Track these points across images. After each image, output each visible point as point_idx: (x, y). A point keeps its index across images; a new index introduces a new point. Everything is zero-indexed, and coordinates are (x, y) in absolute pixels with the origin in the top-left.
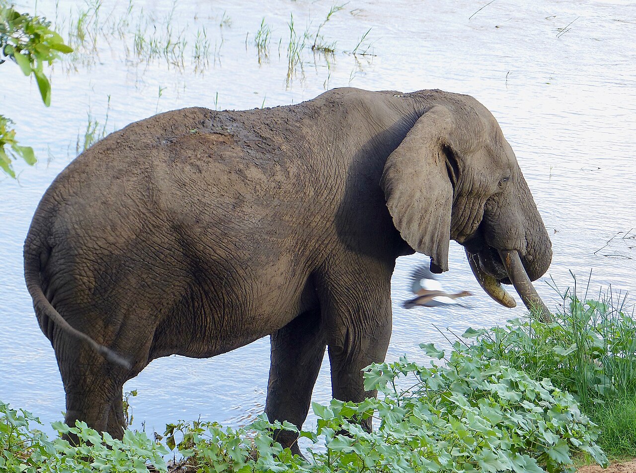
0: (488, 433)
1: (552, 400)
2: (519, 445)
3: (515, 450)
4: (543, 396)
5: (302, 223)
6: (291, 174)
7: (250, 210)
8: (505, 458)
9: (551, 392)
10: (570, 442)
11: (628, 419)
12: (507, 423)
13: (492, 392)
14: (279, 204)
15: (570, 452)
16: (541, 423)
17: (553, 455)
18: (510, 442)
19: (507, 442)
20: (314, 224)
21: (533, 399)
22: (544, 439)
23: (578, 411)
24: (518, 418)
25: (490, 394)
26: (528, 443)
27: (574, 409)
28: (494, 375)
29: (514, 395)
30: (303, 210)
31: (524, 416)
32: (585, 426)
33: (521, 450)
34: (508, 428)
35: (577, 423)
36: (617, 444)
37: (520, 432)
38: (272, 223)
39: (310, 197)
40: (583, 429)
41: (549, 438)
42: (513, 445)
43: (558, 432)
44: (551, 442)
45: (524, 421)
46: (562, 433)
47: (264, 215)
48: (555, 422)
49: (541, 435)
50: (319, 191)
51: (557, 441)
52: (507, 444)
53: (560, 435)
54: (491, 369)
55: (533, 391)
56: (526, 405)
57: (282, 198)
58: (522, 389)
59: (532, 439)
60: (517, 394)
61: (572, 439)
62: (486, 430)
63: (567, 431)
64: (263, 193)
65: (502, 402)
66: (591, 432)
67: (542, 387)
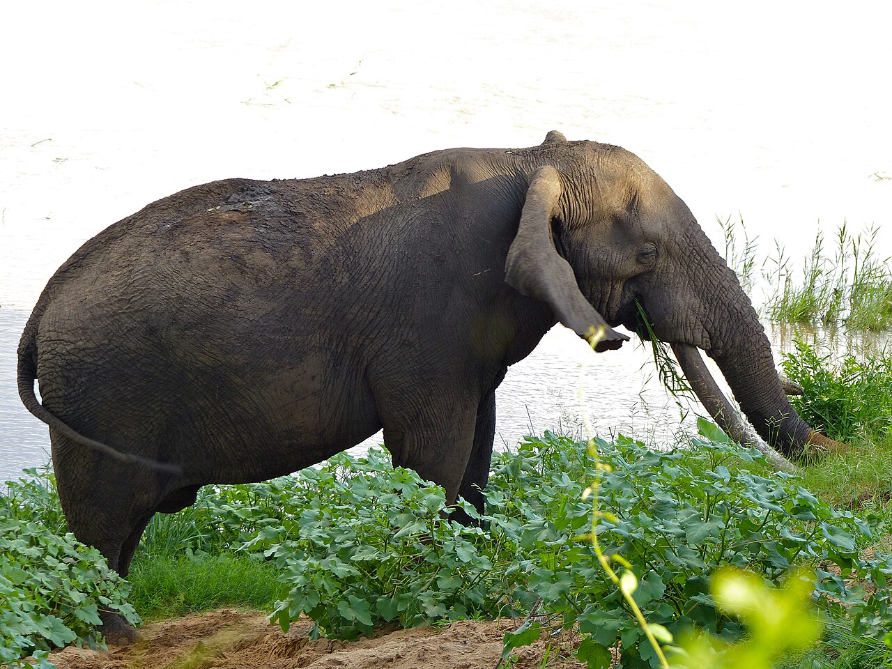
0: (12, 595)
1: (77, 555)
2: (42, 605)
3: (38, 613)
4: (67, 551)
5: (332, 316)
6: (315, 258)
7: (247, 305)
8: (30, 621)
9: (76, 547)
10: (99, 602)
11: (159, 576)
12: (28, 582)
13: (12, 549)
14: (293, 296)
15: (98, 611)
16: (66, 580)
17: (80, 615)
18: (34, 604)
19: (30, 603)
20: (350, 317)
21: (55, 554)
22: (70, 598)
23: (105, 567)
24: (40, 576)
25: (9, 552)
26: (52, 604)
27: (101, 563)
28: (13, 531)
29: (35, 551)
30: (332, 300)
31: (47, 574)
32: (114, 583)
33: (46, 612)
34: (29, 588)
35: (105, 581)
36: (147, 603)
37: (44, 592)
38: (282, 319)
39: (343, 284)
40: (113, 586)
41: (76, 596)
42: (37, 607)
43: (84, 591)
44: (78, 601)
45: (49, 580)
46: (90, 591)
47: (269, 309)
48: (81, 579)
49: (66, 595)
50: (356, 276)
51: (84, 600)
52: (29, 605)
53: (88, 593)
54: (9, 523)
55: (55, 546)
56: (49, 561)
57: (297, 288)
58: (44, 545)
59: (56, 600)
60: (39, 550)
61: (101, 598)
62: (9, 592)
63: (95, 589)
64: (267, 283)
65: (24, 560)
66: (121, 589)
67: (65, 541)
